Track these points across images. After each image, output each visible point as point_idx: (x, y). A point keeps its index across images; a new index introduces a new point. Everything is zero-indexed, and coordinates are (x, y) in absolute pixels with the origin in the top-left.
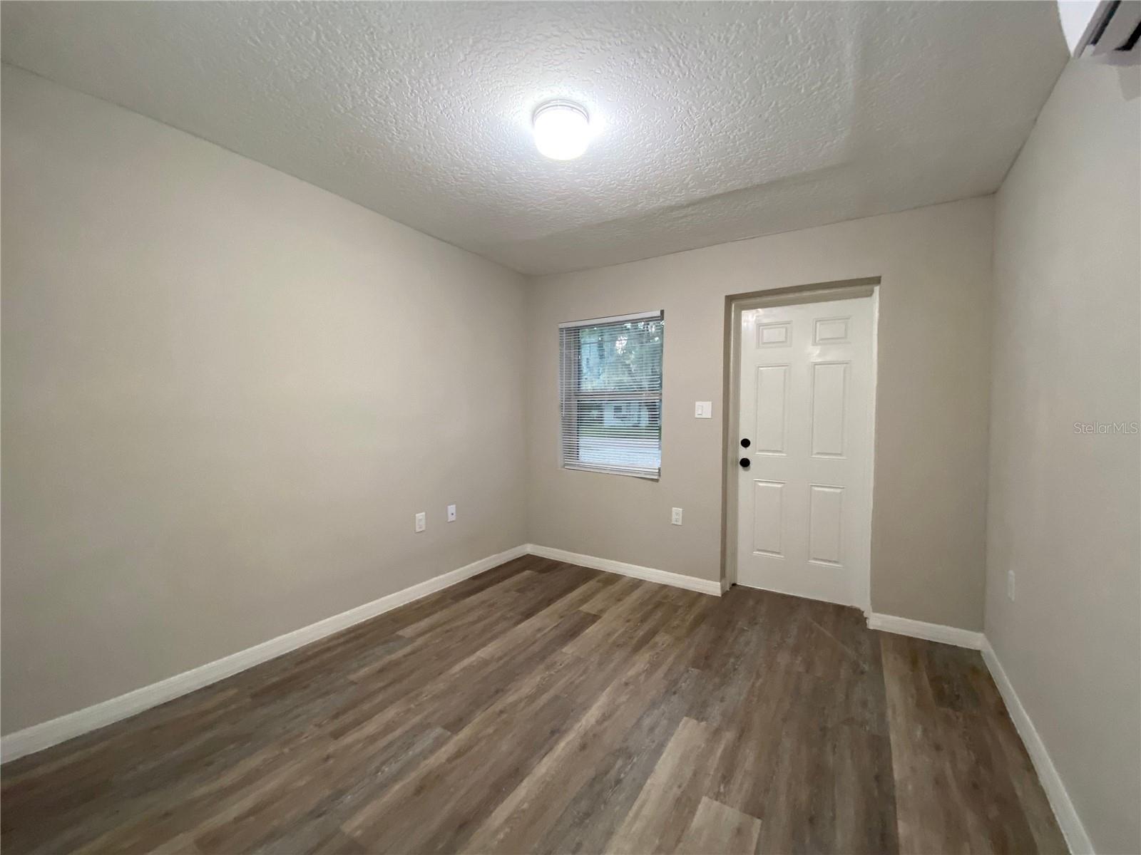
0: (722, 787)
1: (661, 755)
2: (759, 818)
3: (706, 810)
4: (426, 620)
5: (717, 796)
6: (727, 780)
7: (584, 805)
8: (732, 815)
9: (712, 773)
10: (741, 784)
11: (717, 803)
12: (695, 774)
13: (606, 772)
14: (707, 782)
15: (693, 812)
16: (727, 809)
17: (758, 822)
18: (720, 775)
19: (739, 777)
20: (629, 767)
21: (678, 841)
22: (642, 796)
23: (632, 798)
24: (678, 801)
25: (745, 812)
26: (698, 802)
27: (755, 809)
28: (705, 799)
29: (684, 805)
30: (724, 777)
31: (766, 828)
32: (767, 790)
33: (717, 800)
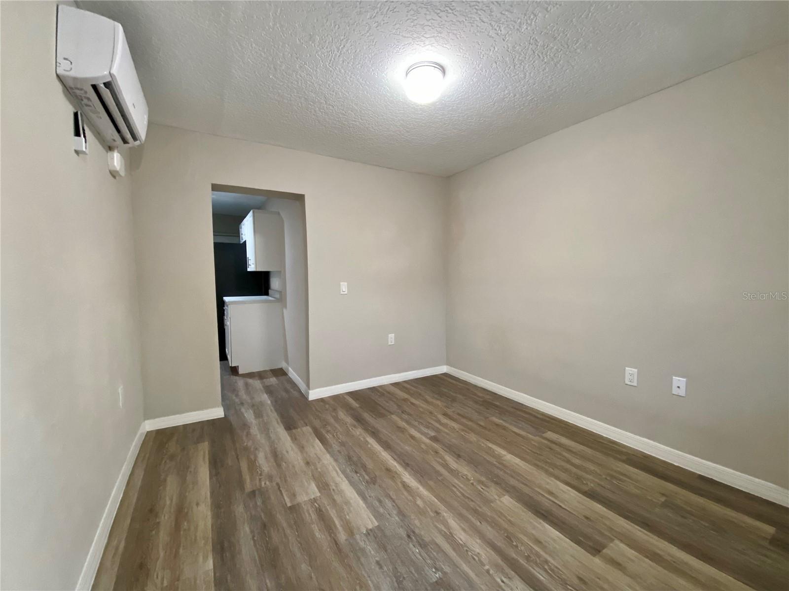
0: (317, 505)
1: (357, 494)
2: (290, 507)
3: (313, 491)
4: (573, 443)
5: (315, 500)
6: (318, 510)
7: (355, 459)
8: (302, 498)
9: (328, 507)
10: (309, 514)
11: (313, 497)
12: (334, 500)
13: (365, 471)
14: (325, 502)
15: (318, 487)
16: (306, 499)
17: (289, 505)
18: (323, 510)
19: (314, 516)
20: (361, 480)
21: (313, 476)
22: (342, 476)
23: (344, 472)
24: (328, 485)
25: (298, 504)
26: (320, 491)
27: (294, 509)
28: (319, 494)
29: (324, 486)
30: (320, 510)
31: (284, 505)
32: (295, 522)
33: (314, 498)
